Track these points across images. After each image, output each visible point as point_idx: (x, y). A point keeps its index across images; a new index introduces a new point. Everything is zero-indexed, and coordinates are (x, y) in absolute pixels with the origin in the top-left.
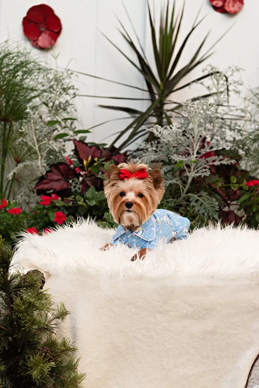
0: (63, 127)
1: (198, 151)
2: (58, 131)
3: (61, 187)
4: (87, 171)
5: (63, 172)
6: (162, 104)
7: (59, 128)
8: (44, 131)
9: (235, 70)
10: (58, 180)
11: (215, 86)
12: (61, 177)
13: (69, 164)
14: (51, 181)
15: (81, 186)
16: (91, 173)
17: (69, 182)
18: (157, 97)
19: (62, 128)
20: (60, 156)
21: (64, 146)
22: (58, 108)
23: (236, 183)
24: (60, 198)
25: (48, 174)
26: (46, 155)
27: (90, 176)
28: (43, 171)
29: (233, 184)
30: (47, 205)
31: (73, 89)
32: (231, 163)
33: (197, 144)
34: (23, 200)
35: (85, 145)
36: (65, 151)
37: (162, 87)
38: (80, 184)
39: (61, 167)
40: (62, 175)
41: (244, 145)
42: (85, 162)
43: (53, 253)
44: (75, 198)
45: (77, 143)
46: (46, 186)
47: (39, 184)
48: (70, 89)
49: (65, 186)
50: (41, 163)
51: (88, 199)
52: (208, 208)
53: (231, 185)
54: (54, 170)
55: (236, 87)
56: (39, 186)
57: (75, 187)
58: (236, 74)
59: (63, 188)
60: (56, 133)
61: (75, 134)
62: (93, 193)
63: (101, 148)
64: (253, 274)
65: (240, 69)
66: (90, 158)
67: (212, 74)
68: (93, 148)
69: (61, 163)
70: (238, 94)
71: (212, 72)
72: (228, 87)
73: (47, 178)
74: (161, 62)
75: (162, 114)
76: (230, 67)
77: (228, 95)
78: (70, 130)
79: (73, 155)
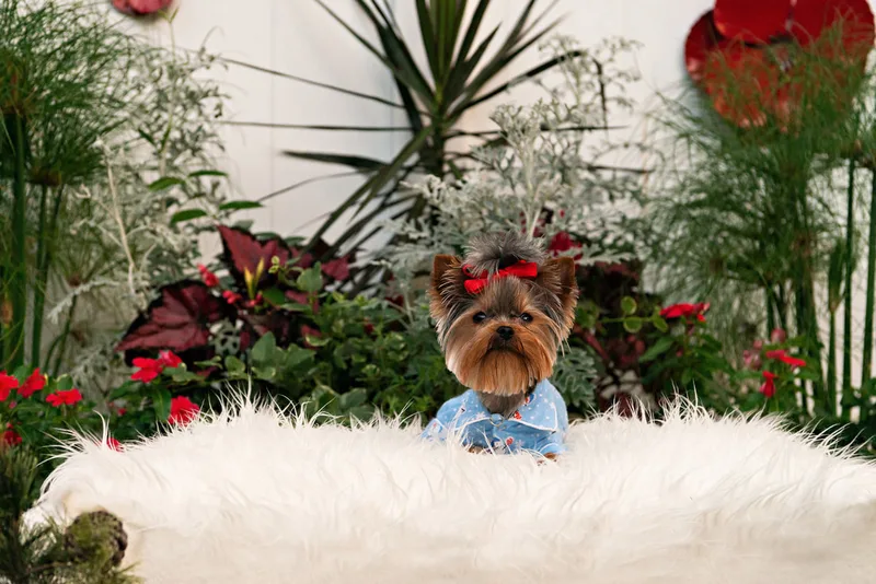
0: (192, 194)
1: (536, 229)
2: (180, 205)
3: (188, 343)
4: (255, 298)
5: (194, 303)
6: (441, 139)
7: (183, 199)
8: (144, 201)
9: (618, 45)
10: (180, 326)
11: (572, 88)
12: (187, 318)
13: (208, 283)
14: (163, 327)
15: (238, 340)
16: (266, 305)
17: (208, 329)
18: (427, 121)
19: (191, 198)
20: (185, 265)
21: (195, 242)
22: (179, 146)
23: (634, 315)
24: (183, 365)
25: (155, 311)
26: (149, 262)
27: (263, 312)
28: (139, 299)
29: (628, 316)
30: (149, 380)
31: (216, 95)
32: (622, 260)
33: (533, 216)
34: (89, 379)
35: (248, 239)
36: (197, 254)
37: (439, 97)
38: (238, 334)
39: (188, 292)
40: (192, 313)
41: (648, 231)
42: (249, 277)
43: (155, 472)
44: (222, 362)
45: (229, 233)
46: (150, 342)
47: (131, 336)
48: (206, 95)
49: (199, 339)
50: (135, 280)
51: (256, 364)
52: (568, 374)
53: (622, 319)
54: (169, 300)
55: (622, 88)
56: (132, 340)
57: (224, 342)
58: (621, 56)
59: (193, 345)
60: (173, 210)
61: (223, 213)
62: (269, 350)
63: (290, 244)
64: (705, 514)
65: (633, 42)
66: (261, 267)
67: (563, 58)
68: (270, 246)
69: (188, 282)
70: (628, 109)
71: (561, 52)
72: (602, 86)
73: (150, 319)
74: (434, 30)
75: (441, 162)
76: (605, 41)
77: (604, 109)
78: (211, 202)
79: (218, 265)
